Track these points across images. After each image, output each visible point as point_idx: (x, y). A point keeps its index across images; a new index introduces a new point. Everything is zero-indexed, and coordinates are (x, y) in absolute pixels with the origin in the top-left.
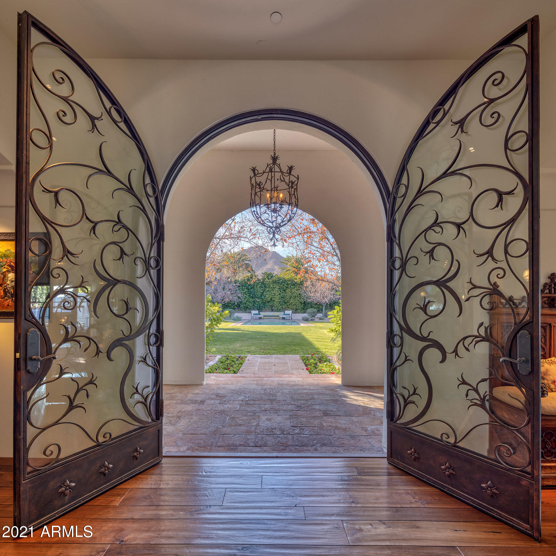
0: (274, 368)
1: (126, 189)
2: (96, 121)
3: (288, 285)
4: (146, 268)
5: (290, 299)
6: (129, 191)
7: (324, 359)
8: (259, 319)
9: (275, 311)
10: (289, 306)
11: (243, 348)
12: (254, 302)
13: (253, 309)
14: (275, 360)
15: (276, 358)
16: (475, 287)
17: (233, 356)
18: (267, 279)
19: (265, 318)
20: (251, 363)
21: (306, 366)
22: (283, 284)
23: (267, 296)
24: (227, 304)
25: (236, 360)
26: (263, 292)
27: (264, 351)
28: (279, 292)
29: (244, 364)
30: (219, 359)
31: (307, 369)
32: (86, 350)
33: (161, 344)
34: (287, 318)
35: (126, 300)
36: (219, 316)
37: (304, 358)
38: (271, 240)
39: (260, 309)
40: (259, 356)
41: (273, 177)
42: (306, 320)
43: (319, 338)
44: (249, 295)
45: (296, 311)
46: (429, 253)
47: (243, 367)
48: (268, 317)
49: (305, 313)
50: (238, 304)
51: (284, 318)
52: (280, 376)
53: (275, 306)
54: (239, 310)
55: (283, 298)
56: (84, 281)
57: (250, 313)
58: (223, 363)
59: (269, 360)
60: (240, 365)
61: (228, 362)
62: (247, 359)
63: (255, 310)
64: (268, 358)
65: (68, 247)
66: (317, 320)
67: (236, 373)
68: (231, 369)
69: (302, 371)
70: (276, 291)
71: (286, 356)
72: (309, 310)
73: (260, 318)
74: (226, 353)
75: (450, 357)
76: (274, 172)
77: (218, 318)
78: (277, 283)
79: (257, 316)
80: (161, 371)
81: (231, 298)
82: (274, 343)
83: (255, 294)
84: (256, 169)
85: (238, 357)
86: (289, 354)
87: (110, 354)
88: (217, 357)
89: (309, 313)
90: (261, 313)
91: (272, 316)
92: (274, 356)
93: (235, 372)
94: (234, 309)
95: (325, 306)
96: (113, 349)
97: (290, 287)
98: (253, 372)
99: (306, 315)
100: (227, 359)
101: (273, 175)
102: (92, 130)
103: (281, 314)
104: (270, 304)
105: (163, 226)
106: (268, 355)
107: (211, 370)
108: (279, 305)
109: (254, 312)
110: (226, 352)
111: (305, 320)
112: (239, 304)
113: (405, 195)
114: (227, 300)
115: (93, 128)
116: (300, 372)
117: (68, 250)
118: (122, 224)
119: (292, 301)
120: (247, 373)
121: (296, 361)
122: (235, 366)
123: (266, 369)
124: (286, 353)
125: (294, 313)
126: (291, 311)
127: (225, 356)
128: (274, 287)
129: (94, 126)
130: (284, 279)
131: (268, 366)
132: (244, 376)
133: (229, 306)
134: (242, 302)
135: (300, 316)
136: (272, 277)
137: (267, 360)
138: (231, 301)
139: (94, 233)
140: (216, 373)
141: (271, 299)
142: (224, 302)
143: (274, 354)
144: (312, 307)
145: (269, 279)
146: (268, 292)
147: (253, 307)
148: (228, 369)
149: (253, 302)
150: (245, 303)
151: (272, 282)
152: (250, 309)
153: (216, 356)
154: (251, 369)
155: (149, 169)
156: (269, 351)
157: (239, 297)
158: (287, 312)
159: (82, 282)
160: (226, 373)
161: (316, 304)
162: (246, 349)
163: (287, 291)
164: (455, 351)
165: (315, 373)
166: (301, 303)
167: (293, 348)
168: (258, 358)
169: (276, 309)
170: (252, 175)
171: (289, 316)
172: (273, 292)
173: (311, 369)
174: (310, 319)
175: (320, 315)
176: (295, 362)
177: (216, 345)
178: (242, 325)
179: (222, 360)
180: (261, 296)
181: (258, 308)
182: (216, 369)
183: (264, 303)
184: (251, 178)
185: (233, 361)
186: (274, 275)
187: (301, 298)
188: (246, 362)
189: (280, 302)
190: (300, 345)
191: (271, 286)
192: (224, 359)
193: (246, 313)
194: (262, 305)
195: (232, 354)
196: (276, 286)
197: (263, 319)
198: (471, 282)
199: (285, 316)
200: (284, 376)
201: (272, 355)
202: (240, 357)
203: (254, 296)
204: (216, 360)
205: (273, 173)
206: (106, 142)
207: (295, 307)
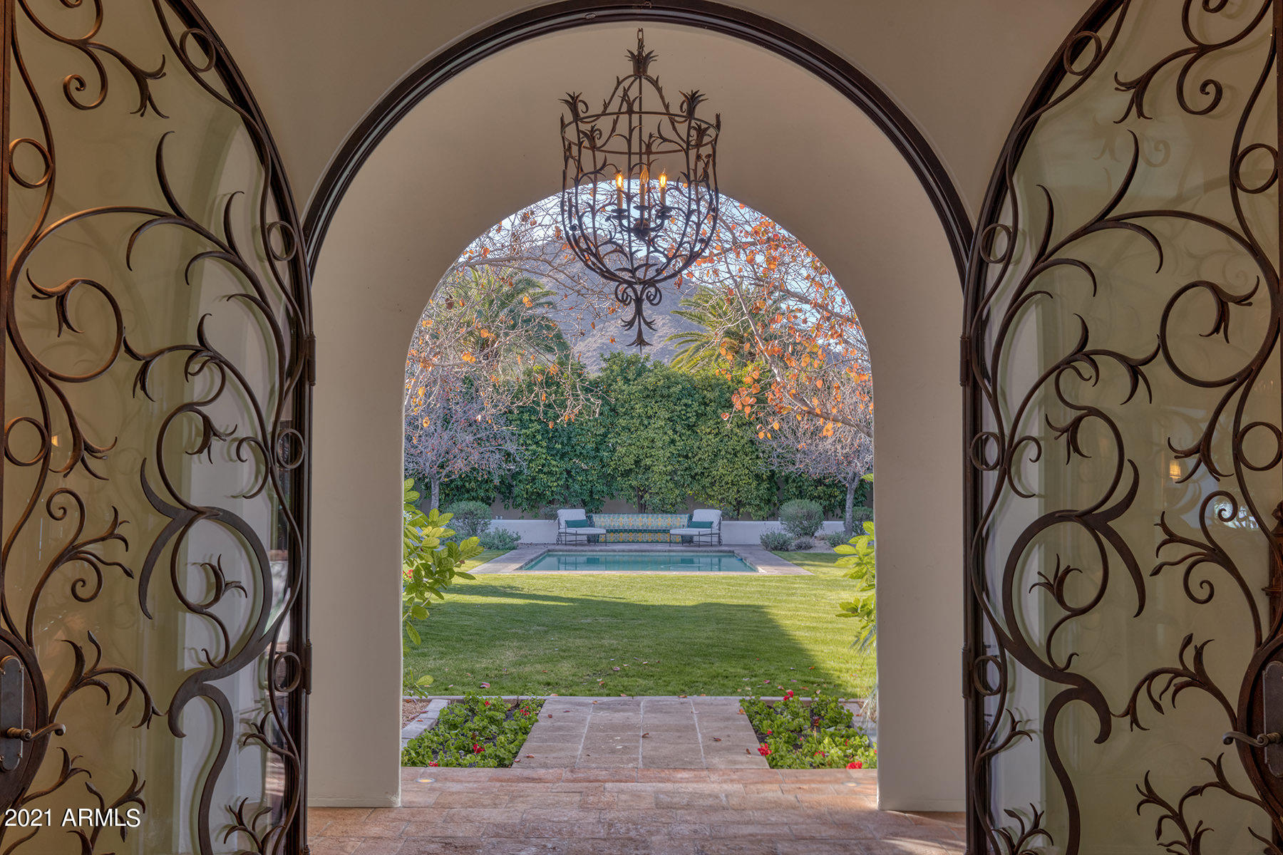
0: (643, 748)
1: (220, 252)
2: (150, 82)
3: (706, 405)
4: (267, 467)
5: (713, 461)
6: (228, 256)
7: (831, 714)
8: (589, 541)
9: (654, 511)
10: (708, 490)
11: (528, 669)
12: (569, 472)
13: (566, 503)
14: (650, 715)
15: (653, 709)
16: (1172, 538)
17: (493, 699)
18: (620, 383)
19: (611, 537)
20: (560, 728)
21: (762, 737)
22: (684, 401)
23: (619, 448)
24: (460, 483)
25: (502, 716)
26: (605, 435)
27: (608, 680)
28: (670, 432)
29: (535, 733)
30: (441, 712)
31: (763, 752)
32: (120, 708)
33: (305, 685)
34: (702, 539)
35: (215, 563)
36: (445, 554)
37: (756, 709)
38: (630, 324)
39: (592, 504)
40: (590, 700)
41: (637, 130)
42: (777, 548)
43: (820, 625)
44: (548, 447)
45: (737, 510)
46: (1066, 431)
47: (531, 744)
48: (623, 536)
49: (773, 516)
50: (502, 482)
51: (687, 540)
52: (663, 775)
53: (653, 490)
54: (506, 507)
55: (687, 457)
56: (119, 521)
57: (554, 516)
58: (455, 727)
59: (626, 714)
60: (520, 737)
61: (476, 723)
62: (544, 711)
63: (574, 507)
64: (623, 711)
65: (84, 436)
66: (820, 547)
67: (505, 766)
68: (489, 749)
69: (744, 758)
70: (658, 430)
71: (690, 699)
72: (792, 507)
73: (593, 540)
74: (467, 689)
75: (1121, 725)
76: (641, 112)
77: (440, 563)
78: (662, 396)
79: (580, 531)
80: (303, 763)
81: (475, 457)
82: (647, 650)
83: (574, 441)
84: (580, 98)
85: (510, 706)
86: (699, 694)
87: (177, 717)
88: (431, 706)
89: (790, 519)
90: (596, 518)
91: (640, 531)
92: (644, 700)
93: (502, 764)
94: (487, 501)
95: (856, 491)
96: (184, 702)
97: (715, 412)
98: (566, 762)
99: (775, 527)
100: (472, 710)
101: (635, 122)
102: (142, 109)
103: (677, 524)
104: (634, 483)
105: (311, 339)
106: (624, 698)
107: (418, 754)
108: (671, 485)
109: (566, 514)
110: (464, 685)
111: (775, 548)
112: (510, 480)
113: (1007, 259)
114: (459, 466)
115: (143, 106)
116: (735, 762)
117: (85, 442)
118: (209, 354)
119: (721, 470)
120: (545, 766)
121: (728, 719)
122: (502, 738)
123: (613, 751)
124: (690, 688)
125: (732, 519)
126: (719, 512)
127: (462, 702)
128: (650, 412)
129: (146, 97)
130: (690, 380)
131: (622, 741)
132: (535, 776)
133: (468, 491)
134: (520, 473)
135: (754, 530)
136: (639, 375)
137: (618, 717)
138: (474, 469)
139: (143, 388)
140: (436, 765)
141: (637, 462)
142: (447, 476)
143: (644, 692)
144: (801, 495)
145: (627, 381)
146: (625, 436)
147: (566, 493)
148: (479, 751)
149: (565, 475)
150: (534, 479)
151: (640, 391)
152: (551, 502)
153: (430, 701)
154: (561, 749)
155: (277, 184)
156: (625, 681)
157: (509, 454)
158: (700, 515)
159: (115, 523)
160: (471, 765)
161: (819, 482)
162: (538, 672)
163: (703, 429)
164: (1131, 710)
165: (790, 767)
166: (758, 477)
167: (719, 667)
168: (585, 709)
169: (656, 500)
170: (569, 117)
171: (707, 531)
172: (644, 434)
173: (777, 751)
174: (794, 543)
175: (833, 527)
176: (722, 724)
177: (424, 655)
178: (521, 568)
179: (451, 717)
180: (597, 450)
181: (587, 499)
182: (435, 752)
183: (609, 479)
184: (563, 126)
185: (492, 720)
186: (649, 365)
187: (758, 457)
188: (543, 722)
189: (675, 472)
190: (743, 657)
191: (639, 409)
192: (462, 711)
193: (536, 517)
194: (599, 487)
195: (488, 693)
196: (656, 409)
197: (606, 542)
198: (1163, 525)
199: (693, 531)
200: (680, 775)
201: (639, 698)
202: (517, 706)
203: (568, 449)
204: (430, 715)
205: (635, 117)
206: (173, 132)
207: (732, 495)
